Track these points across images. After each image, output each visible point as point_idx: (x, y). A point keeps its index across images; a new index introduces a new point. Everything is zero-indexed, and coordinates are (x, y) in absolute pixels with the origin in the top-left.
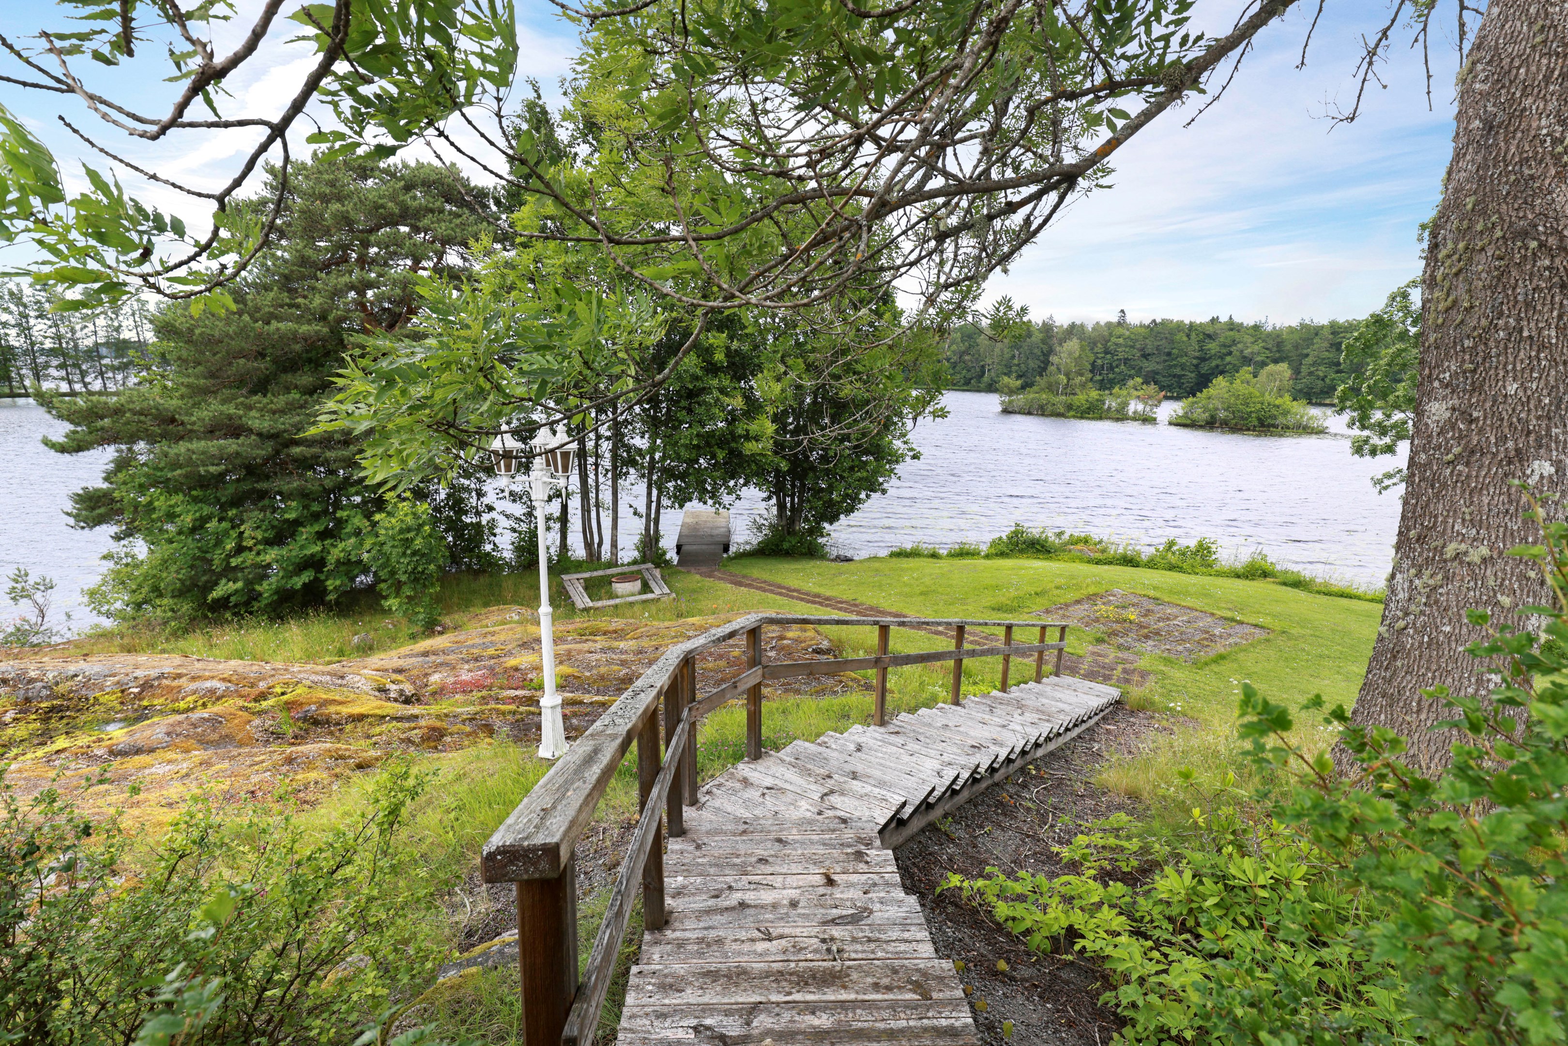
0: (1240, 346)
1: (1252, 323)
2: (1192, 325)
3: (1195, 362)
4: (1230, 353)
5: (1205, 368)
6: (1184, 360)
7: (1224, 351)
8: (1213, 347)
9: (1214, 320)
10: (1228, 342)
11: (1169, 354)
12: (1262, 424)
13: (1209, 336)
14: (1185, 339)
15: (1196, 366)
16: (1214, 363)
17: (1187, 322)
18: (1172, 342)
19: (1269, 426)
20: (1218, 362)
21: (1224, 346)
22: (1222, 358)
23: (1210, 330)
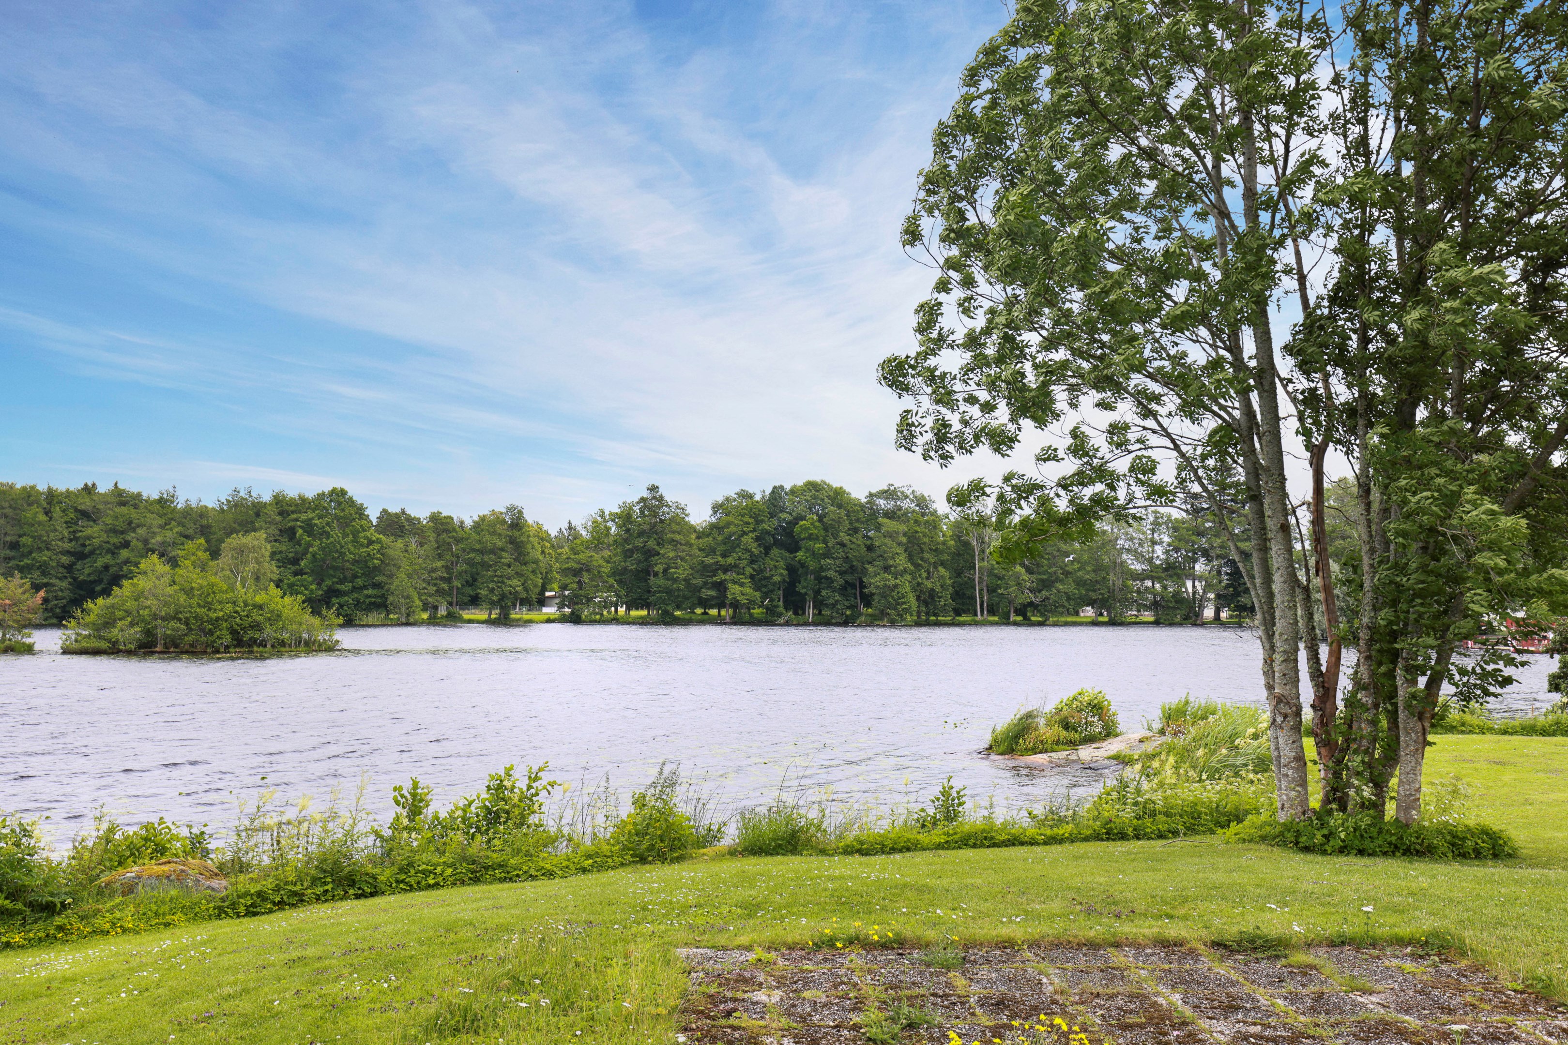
0: (141, 531)
1: (155, 496)
2: (51, 496)
3: (65, 560)
4: (126, 545)
5: (85, 571)
6: (44, 556)
7: (115, 540)
8: (94, 533)
9: (89, 490)
10: (120, 525)
11: (14, 546)
12: (239, 642)
13: (85, 514)
14: (42, 517)
15: (69, 568)
16: (100, 562)
17: (42, 487)
18: (18, 522)
19: (253, 642)
20: (107, 559)
21: (114, 531)
22: (113, 553)
23: (86, 504)
